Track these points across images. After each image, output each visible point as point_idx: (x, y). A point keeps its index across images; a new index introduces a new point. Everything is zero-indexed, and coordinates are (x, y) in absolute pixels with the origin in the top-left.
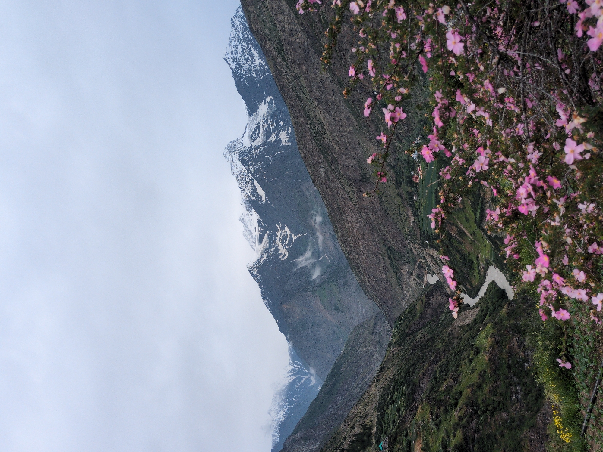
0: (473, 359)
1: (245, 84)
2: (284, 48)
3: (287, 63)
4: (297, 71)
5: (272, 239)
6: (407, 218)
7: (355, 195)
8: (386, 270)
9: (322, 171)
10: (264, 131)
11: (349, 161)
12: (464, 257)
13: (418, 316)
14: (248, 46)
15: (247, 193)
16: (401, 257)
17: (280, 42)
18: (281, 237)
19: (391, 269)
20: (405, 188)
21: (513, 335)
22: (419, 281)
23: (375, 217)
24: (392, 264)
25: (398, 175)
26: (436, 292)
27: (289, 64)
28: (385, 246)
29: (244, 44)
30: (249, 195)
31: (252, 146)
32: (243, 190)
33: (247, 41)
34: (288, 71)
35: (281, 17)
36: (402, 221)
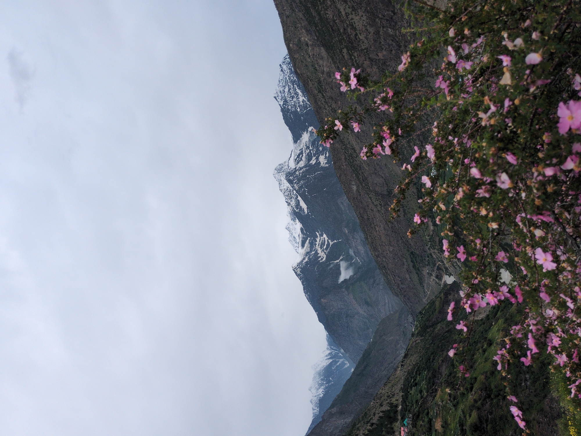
0: (486, 350)
1: (290, 117)
2: (323, 87)
3: (325, 99)
4: (334, 106)
5: (312, 244)
7: (382, 208)
8: (409, 271)
9: (355, 188)
10: (306, 156)
11: (377, 179)
13: (437, 311)
14: (294, 86)
15: (292, 207)
16: (422, 261)
17: (319, 82)
18: (320, 242)
19: (414, 270)
22: (438, 281)
23: (399, 226)
24: (414, 266)
26: (453, 290)
27: (327, 100)
28: (408, 251)
29: (290, 84)
31: (296, 168)
32: (289, 204)
33: (293, 82)
34: (326, 106)
35: (321, 62)
36: (423, 230)
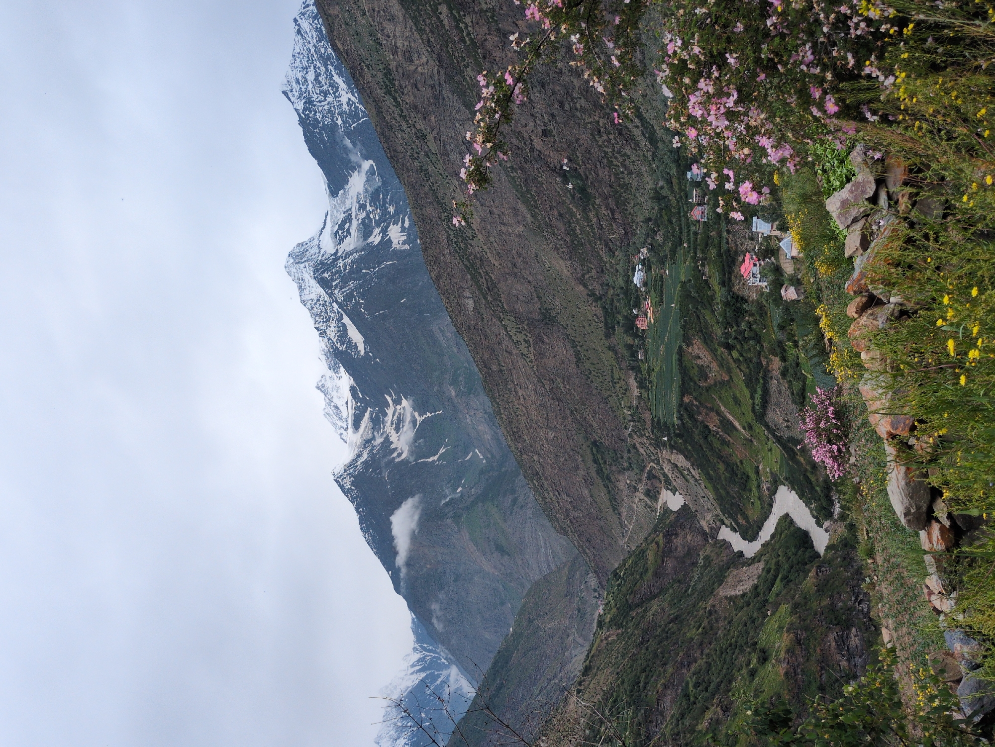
0: (756, 672)
1: (322, 140)
2: (397, 83)
3: (402, 111)
4: (421, 125)
5: (377, 422)
6: (626, 390)
7: (531, 349)
8: (588, 482)
9: (470, 304)
10: (359, 225)
11: (518, 286)
12: (732, 469)
13: (650, 573)
14: (327, 69)
15: (329, 339)
16: (615, 460)
17: (388, 72)
18: (395, 418)
19: (598, 480)
20: (621, 338)
21: (829, 629)
22: (649, 502)
23: (567, 387)
24: (600, 472)
25: (609, 313)
26: (682, 526)
27: (405, 113)
28: (587, 438)
29: (318, 64)
30: (333, 342)
31: (337, 252)
32: (323, 334)
33: (325, 60)
34: (405, 126)
35: (389, 27)
36: (618, 396)
